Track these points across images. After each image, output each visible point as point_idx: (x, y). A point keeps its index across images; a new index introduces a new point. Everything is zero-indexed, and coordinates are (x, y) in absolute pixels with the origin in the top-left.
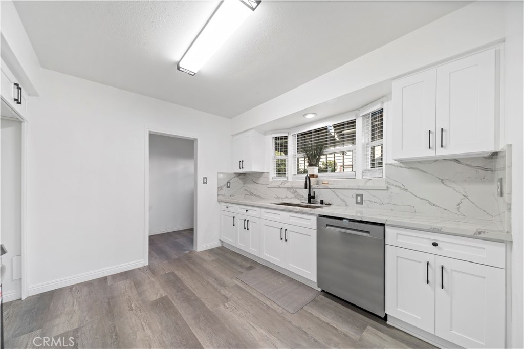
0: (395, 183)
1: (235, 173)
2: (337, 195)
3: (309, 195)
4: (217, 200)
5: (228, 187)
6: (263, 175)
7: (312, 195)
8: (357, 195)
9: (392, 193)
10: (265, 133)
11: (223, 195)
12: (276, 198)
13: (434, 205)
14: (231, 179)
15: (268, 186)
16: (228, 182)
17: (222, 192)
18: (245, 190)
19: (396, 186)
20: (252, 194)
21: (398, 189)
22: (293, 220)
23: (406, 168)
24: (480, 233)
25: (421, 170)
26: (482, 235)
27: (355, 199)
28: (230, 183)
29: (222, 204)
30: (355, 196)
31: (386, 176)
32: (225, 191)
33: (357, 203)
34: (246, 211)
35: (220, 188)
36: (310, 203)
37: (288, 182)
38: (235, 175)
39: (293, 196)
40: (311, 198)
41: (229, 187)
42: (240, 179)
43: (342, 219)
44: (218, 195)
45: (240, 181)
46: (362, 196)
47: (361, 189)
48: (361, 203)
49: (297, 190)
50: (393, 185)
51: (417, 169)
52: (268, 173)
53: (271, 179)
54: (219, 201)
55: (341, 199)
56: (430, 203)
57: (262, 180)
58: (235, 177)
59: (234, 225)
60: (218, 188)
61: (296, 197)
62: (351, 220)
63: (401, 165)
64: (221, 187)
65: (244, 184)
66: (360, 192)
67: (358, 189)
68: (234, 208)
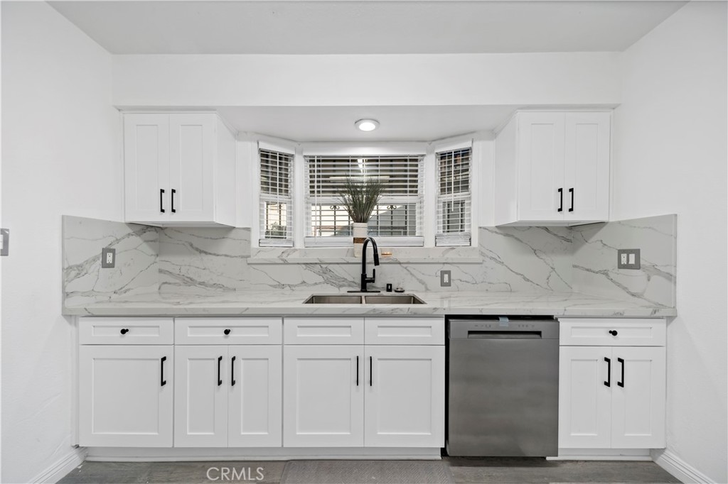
0: (490, 254)
1: (131, 224)
2: (411, 274)
3: (364, 276)
5: (105, 265)
6: (233, 234)
7: (369, 275)
8: (443, 273)
9: (486, 267)
11: (85, 294)
13: (528, 280)
14: (118, 241)
15: (250, 260)
16: (106, 250)
18: (161, 271)
19: (491, 258)
21: (493, 261)
23: (501, 234)
25: (516, 238)
26: (657, 314)
27: (439, 278)
28: (113, 252)
30: (439, 274)
31: (480, 244)
32: (96, 278)
33: (443, 284)
35: (72, 271)
36: (366, 291)
38: (130, 231)
39: (320, 280)
41: (111, 266)
42: (146, 241)
43: (496, 318)
44: (66, 295)
46: (449, 273)
47: (449, 263)
48: (449, 284)
49: (331, 267)
50: (487, 256)
51: (512, 236)
52: (248, 229)
53: (255, 244)
54: (69, 316)
55: (418, 279)
56: (525, 278)
57: (227, 246)
58: (129, 234)
60: (67, 270)
61: (327, 281)
63: (498, 231)
64: (80, 267)
65: (157, 255)
66: (446, 268)
67: (444, 263)
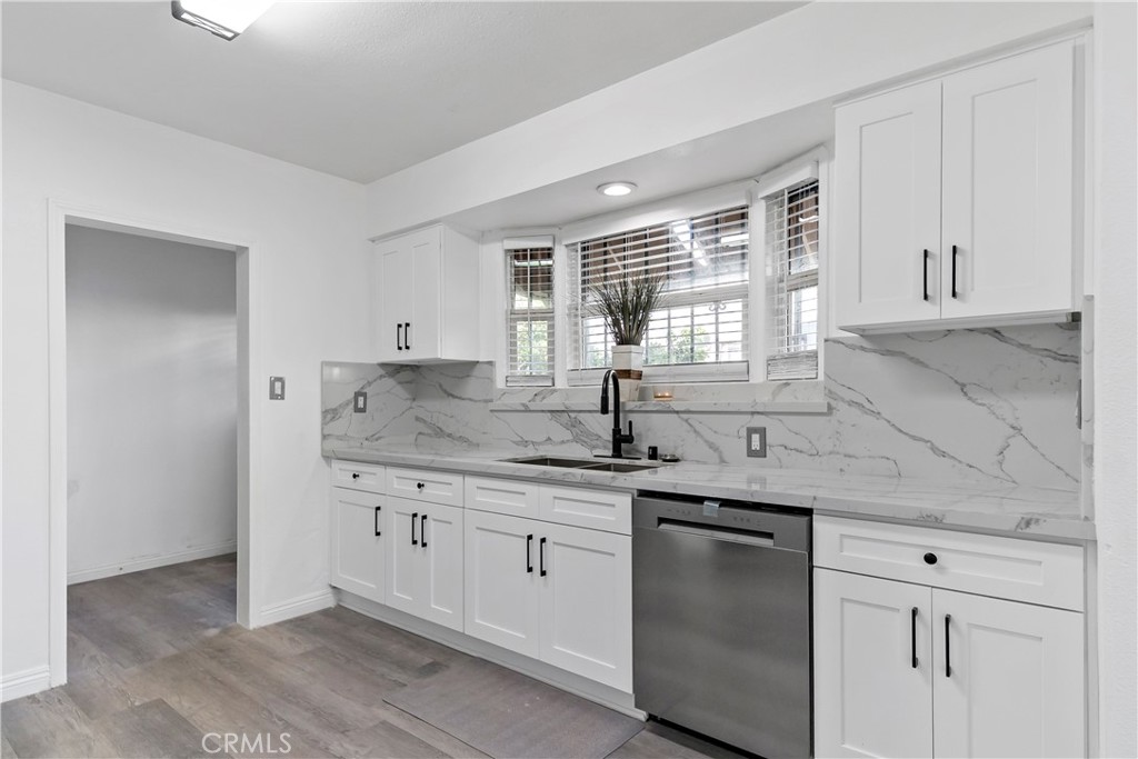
0: (849, 395)
1: (383, 365)
2: (695, 431)
3: (617, 431)
4: (319, 452)
5: (357, 410)
6: (477, 371)
7: (625, 432)
8: (751, 431)
9: (840, 422)
10: (482, 237)
11: (339, 438)
12: (517, 443)
13: (944, 454)
14: (369, 383)
15: (491, 406)
16: (358, 394)
17: (338, 427)
18: (417, 419)
19: (852, 403)
20: (439, 433)
21: (855, 411)
22: (562, 510)
23: (875, 351)
24: (1028, 524)
25: (911, 359)
26: (1033, 529)
27: (744, 442)
28: (365, 395)
29: (336, 465)
30: (744, 433)
31: (826, 375)
32: (349, 422)
33: (751, 453)
34: (420, 486)
35: (330, 414)
36: (620, 456)
37: (555, 391)
38: (382, 372)
39: (568, 435)
40: (622, 441)
41: (363, 410)
42: (400, 383)
43: (699, 500)
44: (324, 437)
45: (400, 391)
46: (762, 432)
47: (762, 413)
48: (762, 453)
49: (581, 417)
50: (843, 400)
51: (902, 354)
52: (490, 363)
53: (500, 384)
54: (328, 457)
55: (706, 441)
56: (934, 449)
57: (472, 388)
58: (381, 376)
59: (378, 534)
60: (325, 413)
61: (576, 439)
62: (725, 503)
63: (865, 344)
64: (335, 411)
65: (414, 399)
66: (758, 422)
67: (753, 413)
68: (374, 478)
